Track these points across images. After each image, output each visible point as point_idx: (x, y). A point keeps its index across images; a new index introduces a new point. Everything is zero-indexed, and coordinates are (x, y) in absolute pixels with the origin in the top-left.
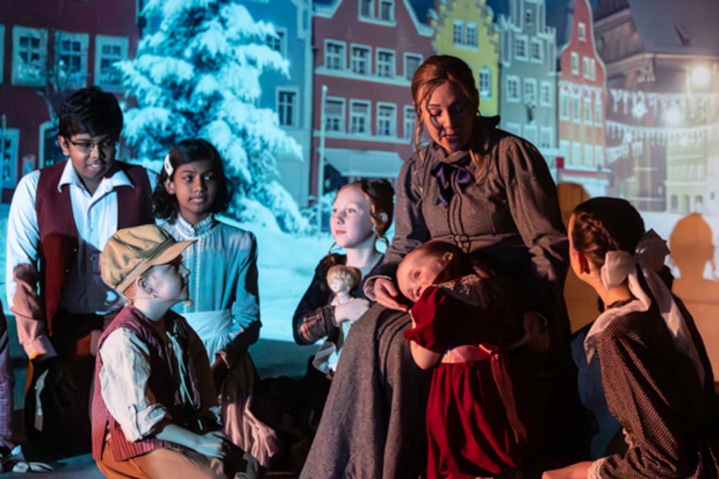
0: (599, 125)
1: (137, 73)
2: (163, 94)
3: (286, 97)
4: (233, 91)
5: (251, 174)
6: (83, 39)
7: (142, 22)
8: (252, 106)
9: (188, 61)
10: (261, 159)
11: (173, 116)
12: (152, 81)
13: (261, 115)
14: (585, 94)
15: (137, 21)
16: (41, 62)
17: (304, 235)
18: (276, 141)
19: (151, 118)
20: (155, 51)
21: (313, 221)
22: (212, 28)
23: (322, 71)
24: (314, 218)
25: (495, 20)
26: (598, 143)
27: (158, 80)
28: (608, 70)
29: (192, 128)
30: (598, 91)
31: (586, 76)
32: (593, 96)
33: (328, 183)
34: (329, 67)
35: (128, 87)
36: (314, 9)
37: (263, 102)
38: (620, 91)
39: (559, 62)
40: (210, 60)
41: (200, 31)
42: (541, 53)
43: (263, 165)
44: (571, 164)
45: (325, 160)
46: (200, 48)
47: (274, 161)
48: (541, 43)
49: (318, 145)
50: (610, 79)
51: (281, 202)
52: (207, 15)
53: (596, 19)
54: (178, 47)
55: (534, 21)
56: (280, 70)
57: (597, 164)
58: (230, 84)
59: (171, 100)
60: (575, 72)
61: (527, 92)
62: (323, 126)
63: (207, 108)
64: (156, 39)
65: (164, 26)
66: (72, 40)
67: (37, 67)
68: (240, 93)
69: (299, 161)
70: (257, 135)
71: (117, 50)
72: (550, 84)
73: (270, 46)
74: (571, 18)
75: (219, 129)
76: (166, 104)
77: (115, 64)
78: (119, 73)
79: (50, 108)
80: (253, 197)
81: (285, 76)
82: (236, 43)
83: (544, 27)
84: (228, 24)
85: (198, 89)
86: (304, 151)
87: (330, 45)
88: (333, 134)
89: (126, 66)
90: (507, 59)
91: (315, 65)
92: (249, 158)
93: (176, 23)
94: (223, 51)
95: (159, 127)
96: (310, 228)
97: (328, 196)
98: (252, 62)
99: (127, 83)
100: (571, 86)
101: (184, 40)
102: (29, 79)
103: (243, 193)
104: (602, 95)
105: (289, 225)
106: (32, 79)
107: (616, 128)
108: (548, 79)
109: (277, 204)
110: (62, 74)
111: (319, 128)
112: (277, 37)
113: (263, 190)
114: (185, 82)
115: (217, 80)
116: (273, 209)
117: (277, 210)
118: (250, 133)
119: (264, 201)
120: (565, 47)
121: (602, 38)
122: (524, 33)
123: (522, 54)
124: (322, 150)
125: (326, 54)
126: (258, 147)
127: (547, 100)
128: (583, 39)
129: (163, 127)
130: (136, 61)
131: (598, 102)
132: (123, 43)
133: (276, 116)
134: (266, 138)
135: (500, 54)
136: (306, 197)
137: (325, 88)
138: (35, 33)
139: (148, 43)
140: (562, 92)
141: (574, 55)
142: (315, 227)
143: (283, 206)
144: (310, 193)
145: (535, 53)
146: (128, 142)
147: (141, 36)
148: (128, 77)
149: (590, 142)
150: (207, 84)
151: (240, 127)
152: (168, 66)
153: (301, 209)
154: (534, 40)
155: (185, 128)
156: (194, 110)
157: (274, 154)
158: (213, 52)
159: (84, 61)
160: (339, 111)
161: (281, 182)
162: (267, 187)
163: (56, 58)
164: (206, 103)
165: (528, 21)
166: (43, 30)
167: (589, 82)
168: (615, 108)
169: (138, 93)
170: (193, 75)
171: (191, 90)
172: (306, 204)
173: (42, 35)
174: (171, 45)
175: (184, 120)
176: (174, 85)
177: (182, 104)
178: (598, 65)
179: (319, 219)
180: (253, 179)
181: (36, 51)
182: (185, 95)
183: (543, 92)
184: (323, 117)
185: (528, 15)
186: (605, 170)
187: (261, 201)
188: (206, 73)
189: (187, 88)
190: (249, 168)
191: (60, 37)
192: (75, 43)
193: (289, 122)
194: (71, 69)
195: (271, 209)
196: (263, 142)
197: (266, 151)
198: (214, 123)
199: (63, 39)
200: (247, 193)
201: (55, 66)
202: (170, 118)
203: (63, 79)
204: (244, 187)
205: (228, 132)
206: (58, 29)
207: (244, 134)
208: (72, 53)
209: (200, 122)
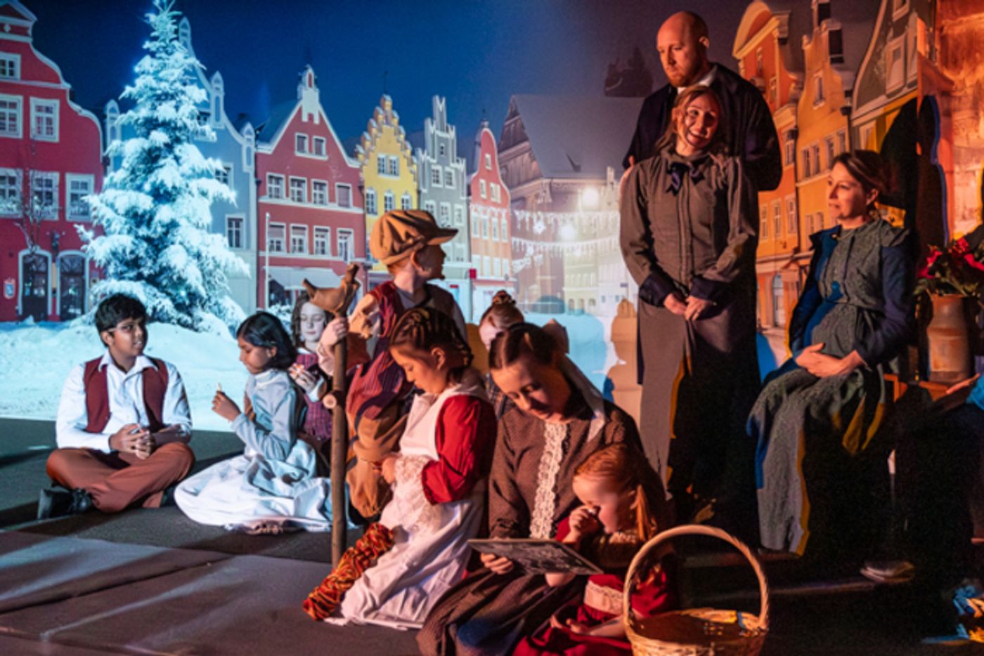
0: (505, 241)
1: (104, 205)
2: (126, 223)
3: (234, 223)
4: (188, 218)
5: (206, 290)
6: (55, 177)
7: (106, 161)
8: (204, 231)
9: (148, 194)
10: (214, 277)
11: (136, 242)
12: (116, 211)
13: (213, 239)
14: (493, 214)
15: (101, 160)
16: (17, 198)
18: (227, 260)
19: (117, 244)
20: (118, 186)
22: (167, 164)
23: (265, 200)
25: (413, 153)
26: (505, 257)
27: (122, 211)
28: (512, 194)
29: (153, 252)
30: (504, 212)
31: (493, 200)
32: (500, 216)
33: (273, 296)
34: (271, 196)
35: (95, 217)
36: (256, 146)
37: (215, 228)
38: (523, 212)
39: (469, 187)
40: (166, 192)
41: (157, 167)
42: (454, 181)
43: (216, 282)
44: (482, 274)
45: (270, 276)
46: (158, 182)
47: (225, 278)
48: (453, 172)
49: (264, 264)
50: (513, 201)
51: (233, 314)
52: (163, 154)
53: (499, 152)
54: (138, 182)
55: (447, 154)
56: (228, 199)
57: (504, 274)
58: (185, 212)
59: (134, 228)
60: (484, 196)
61: (442, 214)
62: (267, 247)
63: (166, 234)
64: (120, 175)
65: (125, 164)
66: (45, 178)
67: (14, 202)
68: (194, 220)
69: (248, 278)
70: (210, 256)
71: (85, 185)
72: (463, 207)
73: (219, 179)
74: (479, 151)
75: (177, 252)
76: (129, 232)
77: (83, 198)
78: (86, 205)
79: (27, 238)
80: (208, 309)
81: (233, 204)
82: (189, 177)
83: (455, 158)
84: (181, 161)
85: (157, 219)
86: (251, 270)
87: (271, 177)
88: (276, 254)
89: (93, 199)
90: (424, 187)
91: (258, 195)
92: (204, 276)
93: (136, 161)
94: (177, 185)
95: (124, 251)
97: (273, 307)
98: (204, 194)
99: (94, 214)
100: (480, 208)
101: (143, 175)
102: (7, 212)
103: (200, 307)
104: (507, 214)
106: (11, 213)
107: (520, 243)
108: (461, 202)
109: (229, 316)
110: (37, 207)
111: (264, 250)
112: (225, 171)
113: (216, 304)
114: (145, 212)
115: (174, 210)
116: (226, 320)
117: (229, 320)
118: (204, 255)
119: (218, 313)
120: (474, 175)
121: (506, 167)
122: (438, 163)
123: (437, 182)
124: (267, 268)
125: (268, 185)
126: (211, 267)
127: (460, 221)
128: (489, 168)
129: (128, 251)
130: (101, 195)
131: (504, 221)
132: (90, 179)
133: (226, 240)
134: (218, 259)
135: (418, 183)
137: (268, 215)
138: (12, 172)
139: (112, 178)
140: (473, 214)
141: (482, 181)
143: (234, 316)
145: (448, 180)
146: (97, 265)
147: (105, 173)
148: (95, 209)
149: (497, 256)
150: (165, 213)
151: (195, 250)
152: (129, 198)
154: (447, 169)
155: (147, 252)
156: (153, 236)
157: (225, 273)
158: (169, 186)
159: (56, 195)
160: (281, 235)
161: (231, 296)
162: (220, 301)
163: (31, 193)
164: (164, 230)
165: (442, 153)
166: (18, 170)
167: (495, 204)
168: (519, 226)
169: (104, 223)
170: (152, 206)
171: (151, 219)
173: (18, 174)
174: (132, 180)
175: (145, 245)
176: (136, 215)
177: (143, 231)
178: (502, 189)
180: (207, 295)
181: (13, 188)
182: (146, 223)
183: (456, 213)
184: (268, 240)
185: (442, 148)
186: (511, 279)
187: (216, 314)
188: (164, 203)
189: (147, 217)
190: (203, 285)
191: (33, 176)
192: (47, 180)
193: (238, 245)
194: (44, 203)
195: (224, 320)
196: (215, 262)
197: (218, 270)
198: (172, 247)
199: (36, 177)
200: (203, 306)
201: (31, 200)
202: (134, 243)
203: (37, 212)
204: (200, 301)
205: (185, 254)
206: (31, 168)
207: (198, 256)
208: (45, 189)
209: (160, 246)
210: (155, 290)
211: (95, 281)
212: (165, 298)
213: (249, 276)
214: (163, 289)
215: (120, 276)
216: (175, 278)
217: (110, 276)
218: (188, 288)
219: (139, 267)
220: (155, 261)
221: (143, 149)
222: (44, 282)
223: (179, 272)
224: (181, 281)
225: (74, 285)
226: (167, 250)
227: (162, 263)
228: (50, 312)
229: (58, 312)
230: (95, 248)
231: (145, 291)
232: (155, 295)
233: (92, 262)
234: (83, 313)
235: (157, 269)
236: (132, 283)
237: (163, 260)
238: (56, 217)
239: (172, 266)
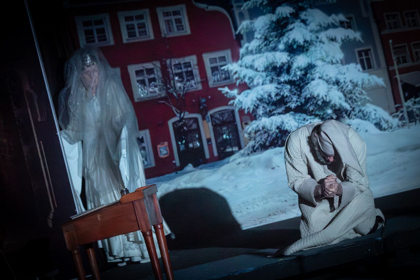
1: (244, 68)
2: (267, 76)
3: (363, 54)
4: (323, 60)
5: (349, 104)
6: (193, 59)
7: (239, 37)
8: (339, 65)
9: (282, 51)
10: (355, 94)
11: (279, 86)
12: (256, 70)
13: (347, 69)
15: (234, 37)
16: (159, 82)
17: (397, 128)
18: (363, 80)
19: (261, 92)
20: (254, 52)
21: (402, 118)
22: (296, 27)
23: (386, 32)
24: (402, 116)
27: (262, 68)
29: (296, 90)
33: (407, 94)
34: (391, 28)
35: (237, 79)
37: (346, 61)
40: (299, 46)
41: (287, 31)
43: (357, 97)
45: (401, 81)
46: (290, 42)
47: (364, 92)
49: (395, 74)
51: (375, 114)
52: (290, 21)
54: (272, 45)
56: (355, 39)
58: (319, 56)
59: (275, 78)
62: (395, 63)
63: (305, 74)
64: (254, 44)
65: (257, 35)
66: (182, 62)
67: (156, 86)
68: (328, 59)
69: (383, 87)
70: (348, 80)
71: (223, 59)
73: (344, 27)
75: (318, 84)
76: (271, 81)
77: (225, 68)
78: (228, 72)
79: (174, 109)
80: (354, 117)
81: (359, 41)
82: (318, 32)
84: (308, 22)
85: (295, 66)
86: (385, 81)
87: (388, 16)
88: (402, 65)
89: (233, 67)
91: (380, 30)
92: (345, 96)
93: (267, 31)
94: (308, 39)
95: (270, 96)
96: (400, 123)
97: (409, 101)
98: (333, 40)
99: (235, 77)
101: (276, 39)
102: (150, 95)
103: (346, 117)
105: (384, 125)
106: (154, 95)
109: (373, 116)
110: (179, 85)
111: (393, 65)
112: (348, 21)
113: (360, 111)
114: (283, 64)
115: (308, 57)
116: (371, 120)
117: (373, 119)
118: (342, 81)
119: (363, 118)
124: (398, 76)
125: (387, 22)
126: (350, 87)
129: (273, 95)
130: (240, 62)
132: (228, 53)
133: (359, 66)
134: (355, 81)
136: (393, 107)
137: (391, 41)
138: (149, 66)
139: (247, 48)
142: (404, 121)
143: (377, 116)
144: (396, 103)
146: (246, 112)
147: (240, 46)
148: (236, 73)
150: (301, 61)
151: (334, 80)
152: (267, 58)
153: (391, 114)
155: (291, 91)
156: (294, 79)
157: (363, 88)
158: (301, 41)
159: (196, 72)
160: (405, 52)
161: (372, 103)
162: (363, 108)
163: (171, 76)
164: (303, 72)
166: (154, 62)
169: (246, 80)
170: (289, 58)
171: (289, 67)
172: (394, 110)
173: (155, 65)
174: (265, 45)
175: (288, 87)
176: (274, 68)
177: (284, 78)
179: (406, 116)
180: (351, 107)
181: (152, 76)
182: (285, 72)
184: (394, 58)
187: (361, 118)
188: (299, 55)
189: (285, 67)
190: (346, 101)
191: (171, 63)
192: (185, 63)
193: (370, 67)
194: (185, 80)
195: (369, 120)
196: (353, 83)
197: (357, 88)
198: (313, 83)
199: (173, 63)
200: (349, 116)
201: (172, 82)
202: (277, 88)
203: (180, 88)
204: (346, 113)
205: (326, 84)
206: (167, 58)
207: (337, 83)
208: (184, 70)
209: (302, 85)
210: (304, 116)
211: (246, 124)
212: (314, 118)
213: (384, 85)
214: (311, 113)
215: (270, 114)
216: (320, 103)
217: (260, 116)
218: (333, 107)
219: (286, 103)
220: (299, 96)
221: (272, 22)
222: (197, 136)
223: (323, 98)
224: (326, 104)
225: (227, 132)
226: (308, 85)
227: (306, 95)
228: (207, 156)
229: (216, 154)
230: (241, 100)
231: (295, 119)
232: (304, 119)
233: (241, 111)
234: (240, 148)
235: (303, 101)
236: (282, 116)
237: (306, 93)
238: (200, 87)
239: (315, 95)
